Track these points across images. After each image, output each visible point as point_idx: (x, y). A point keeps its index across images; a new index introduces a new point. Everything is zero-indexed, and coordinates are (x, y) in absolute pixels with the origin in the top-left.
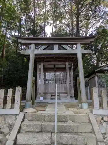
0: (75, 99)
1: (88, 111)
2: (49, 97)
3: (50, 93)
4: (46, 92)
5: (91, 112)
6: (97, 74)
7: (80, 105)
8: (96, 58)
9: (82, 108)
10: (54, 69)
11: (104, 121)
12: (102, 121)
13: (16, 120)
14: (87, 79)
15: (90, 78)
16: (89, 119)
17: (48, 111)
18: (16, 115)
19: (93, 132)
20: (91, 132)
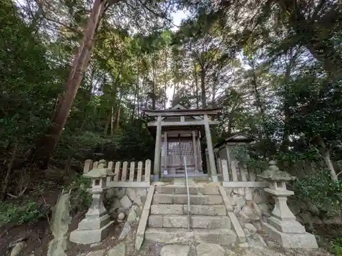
0: (204, 173)
1: (218, 184)
2: (173, 170)
3: (174, 167)
4: (170, 165)
5: (222, 185)
6: (228, 143)
7: (210, 179)
8: (227, 123)
9: (212, 181)
10: (179, 138)
11: (235, 194)
12: (232, 194)
13: (147, 192)
14: (217, 150)
15: (221, 147)
16: (219, 191)
17: (178, 184)
18: (146, 188)
19: (223, 203)
20: (221, 204)
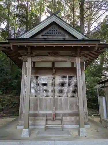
4: (37, 112)
